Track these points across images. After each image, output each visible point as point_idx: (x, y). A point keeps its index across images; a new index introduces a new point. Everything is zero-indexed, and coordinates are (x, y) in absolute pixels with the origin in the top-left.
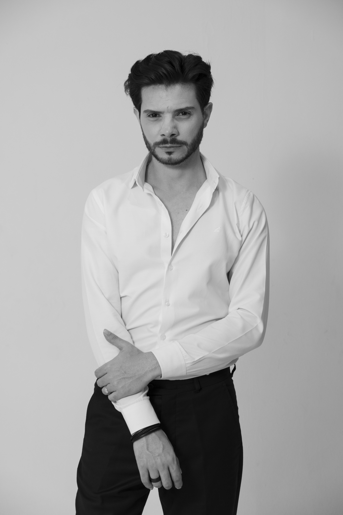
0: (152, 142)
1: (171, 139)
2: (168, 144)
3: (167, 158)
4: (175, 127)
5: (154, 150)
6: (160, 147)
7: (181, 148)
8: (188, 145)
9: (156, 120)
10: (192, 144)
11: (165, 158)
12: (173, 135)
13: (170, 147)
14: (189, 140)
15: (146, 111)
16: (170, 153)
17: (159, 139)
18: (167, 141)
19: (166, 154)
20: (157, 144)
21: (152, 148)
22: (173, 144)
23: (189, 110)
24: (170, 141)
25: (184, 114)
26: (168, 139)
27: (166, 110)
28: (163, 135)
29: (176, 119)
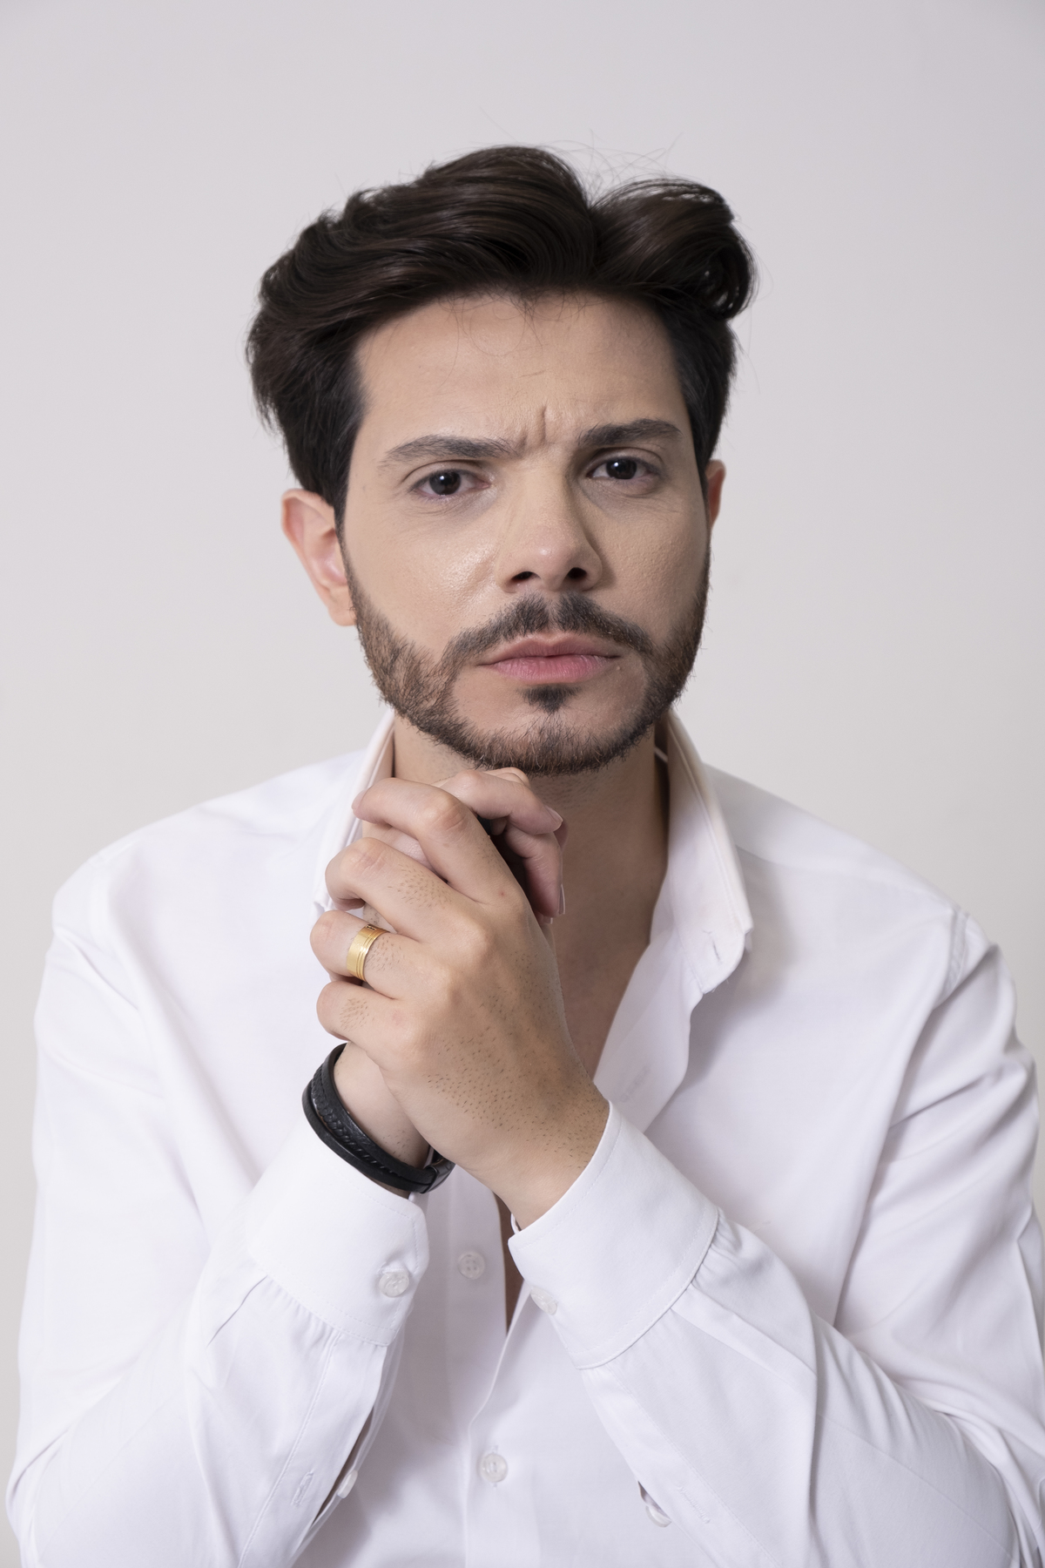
1: (564, 603)
2: (550, 633)
3: (534, 735)
5: (445, 694)
6: (497, 661)
7: (617, 665)
8: (651, 653)
10: (671, 653)
11: (522, 732)
12: (576, 575)
13: (557, 653)
14: (659, 630)
16: (549, 697)
17: (491, 607)
18: (542, 610)
19: (525, 706)
22: (580, 628)
23: (651, 444)
24: (562, 612)
25: (625, 470)
26: (545, 601)
27: (532, 438)
28: (524, 577)
29: (587, 496)
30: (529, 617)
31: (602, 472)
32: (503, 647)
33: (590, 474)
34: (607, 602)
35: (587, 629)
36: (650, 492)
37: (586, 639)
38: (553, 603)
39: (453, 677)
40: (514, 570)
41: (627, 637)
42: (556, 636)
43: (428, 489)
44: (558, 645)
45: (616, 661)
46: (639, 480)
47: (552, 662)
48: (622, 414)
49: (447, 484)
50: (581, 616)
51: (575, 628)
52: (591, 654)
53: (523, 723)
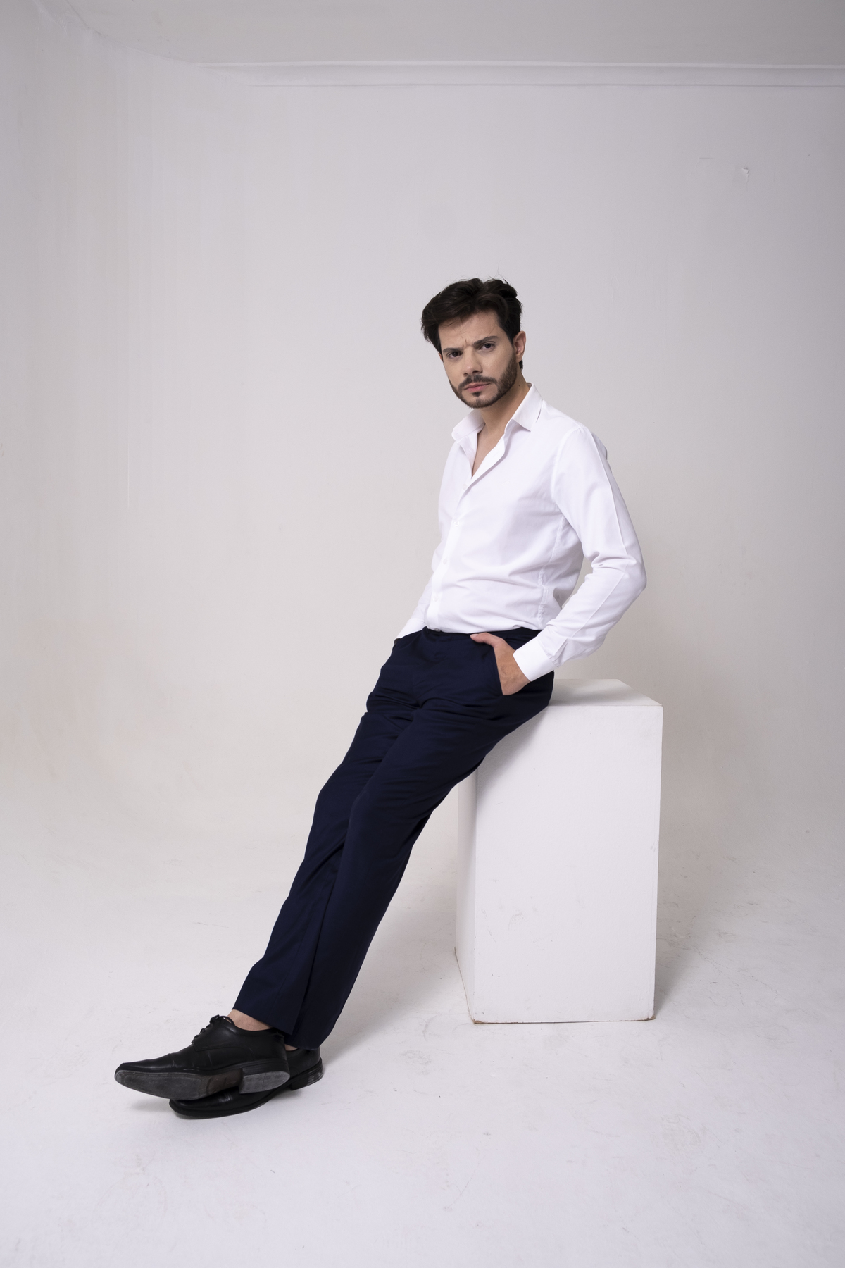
0: (457, 386)
1: (475, 377)
3: (475, 401)
4: (479, 363)
6: (466, 389)
8: (496, 381)
9: (456, 361)
10: (502, 380)
11: (473, 401)
12: (476, 371)
13: (475, 387)
14: (497, 375)
15: (445, 350)
16: (477, 394)
17: (463, 379)
19: (473, 396)
20: (462, 386)
21: (459, 392)
23: (492, 340)
25: (488, 346)
26: (471, 377)
27: (465, 344)
28: (466, 374)
29: (479, 353)
30: (468, 381)
31: (484, 347)
32: (466, 387)
33: (480, 349)
34: (485, 374)
35: (479, 381)
36: (493, 350)
37: (481, 383)
38: (473, 379)
41: (489, 381)
42: (473, 384)
43: (452, 356)
44: (475, 385)
45: (489, 385)
46: (491, 347)
48: (482, 337)
49: (456, 355)
50: (478, 379)
51: (477, 381)
52: (483, 385)
53: (473, 399)
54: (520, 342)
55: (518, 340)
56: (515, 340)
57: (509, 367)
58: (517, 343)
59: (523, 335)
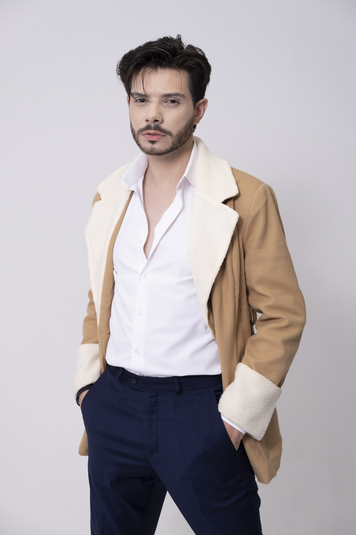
2: (152, 131)
6: (144, 135)
8: (172, 136)
12: (157, 121)
18: (151, 127)
19: (148, 143)
20: (141, 131)
22: (157, 130)
23: (178, 97)
24: (154, 127)
25: (173, 101)
26: (151, 125)
28: (148, 120)
29: (163, 106)
30: (148, 127)
32: (144, 132)
33: (165, 102)
34: (164, 126)
35: (158, 131)
36: (177, 106)
38: (153, 125)
39: (139, 136)
40: (146, 119)
41: (166, 133)
43: (139, 101)
44: (153, 133)
45: (165, 137)
46: (176, 103)
47: (153, 136)
49: (143, 101)
50: (157, 128)
51: (156, 130)
52: (160, 135)
53: (148, 146)
54: (202, 108)
55: (200, 105)
56: (197, 105)
57: (186, 126)
58: (198, 107)
59: (205, 102)
